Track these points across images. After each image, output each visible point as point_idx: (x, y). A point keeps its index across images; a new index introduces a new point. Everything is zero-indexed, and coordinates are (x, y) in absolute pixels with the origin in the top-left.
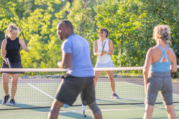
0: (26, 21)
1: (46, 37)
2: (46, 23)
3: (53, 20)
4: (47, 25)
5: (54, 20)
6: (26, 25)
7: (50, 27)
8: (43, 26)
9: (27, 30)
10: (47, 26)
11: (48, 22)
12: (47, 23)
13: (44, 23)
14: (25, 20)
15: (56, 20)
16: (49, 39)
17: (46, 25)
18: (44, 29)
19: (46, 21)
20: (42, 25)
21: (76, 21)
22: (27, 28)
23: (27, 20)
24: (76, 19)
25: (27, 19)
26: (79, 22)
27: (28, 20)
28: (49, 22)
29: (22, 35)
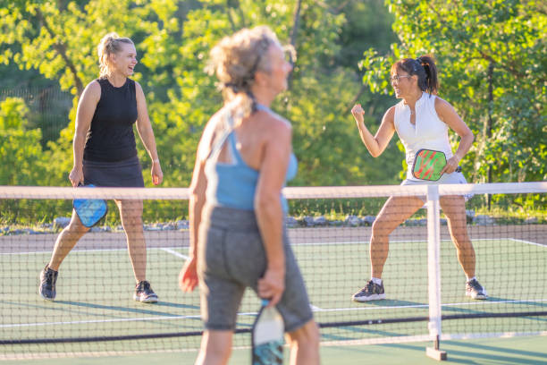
0: (83, 16)
1: (163, 76)
2: (161, 26)
3: (187, 13)
4: (167, 29)
5: (191, 11)
6: (81, 31)
7: (177, 37)
8: (148, 35)
9: (86, 50)
10: (166, 36)
11: (169, 19)
12: (166, 25)
13: (155, 25)
14: (78, 13)
15: (198, 11)
16: (172, 83)
17: (164, 32)
18: (155, 48)
19: (163, 16)
20: (149, 31)
21: (274, 15)
22: (85, 44)
23: (85, 12)
24: (273, 10)
25: (87, 7)
26: (283, 18)
27: (90, 12)
28: (174, 21)
29: (68, 71)
